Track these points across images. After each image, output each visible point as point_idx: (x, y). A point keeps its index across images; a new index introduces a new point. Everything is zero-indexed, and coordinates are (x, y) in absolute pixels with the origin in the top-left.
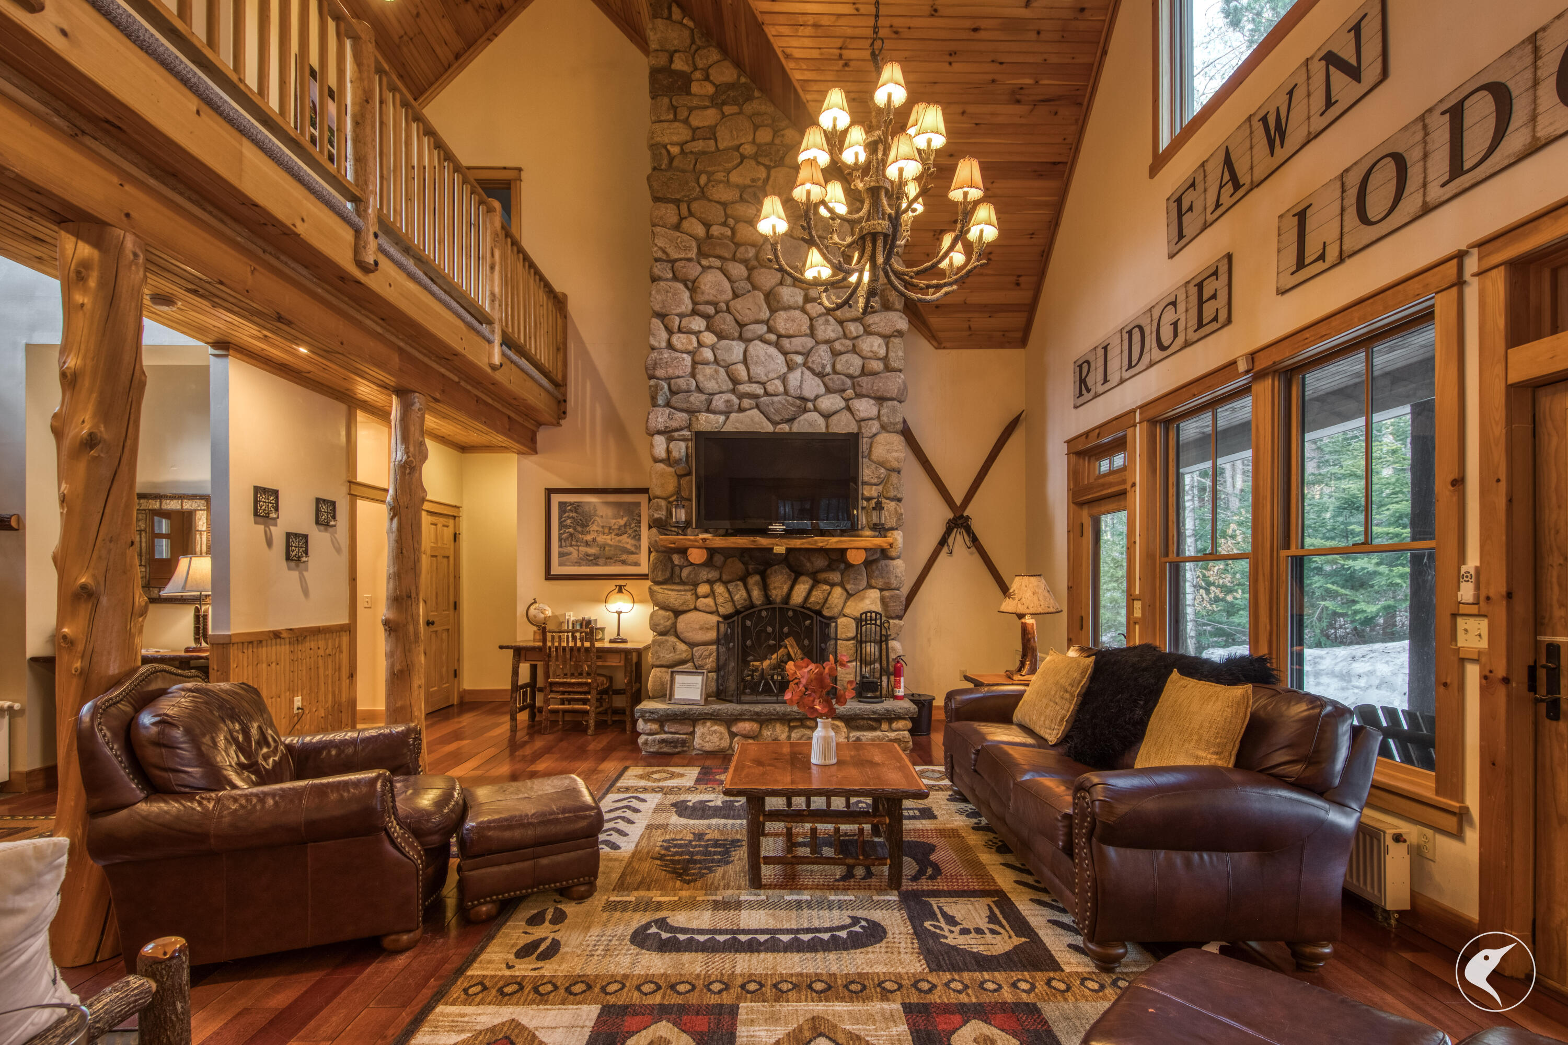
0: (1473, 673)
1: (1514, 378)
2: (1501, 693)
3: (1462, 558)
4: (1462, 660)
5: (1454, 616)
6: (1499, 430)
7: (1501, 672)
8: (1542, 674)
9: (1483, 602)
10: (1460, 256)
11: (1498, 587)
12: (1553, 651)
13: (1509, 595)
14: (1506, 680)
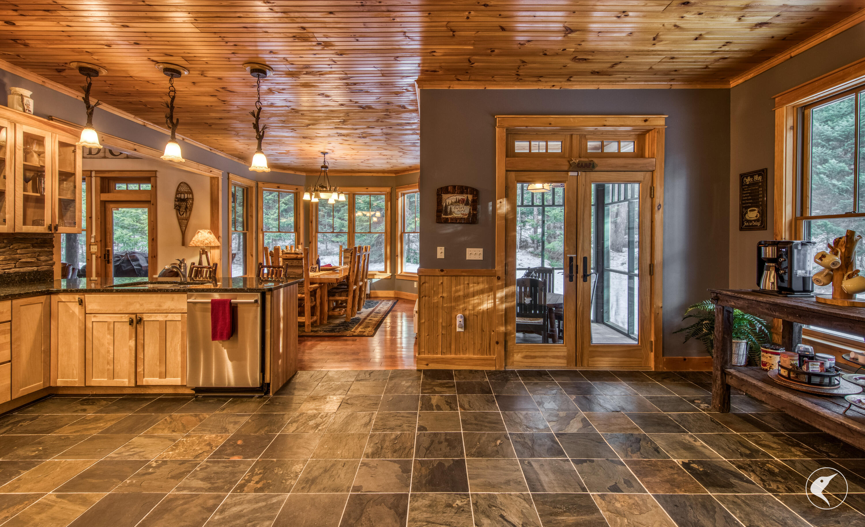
0: (94, 257)
1: (102, 199)
2: (99, 260)
3: (92, 233)
4: (92, 254)
5: (90, 245)
6: (99, 209)
7: (99, 255)
8: (106, 255)
9: (96, 241)
10: (91, 171)
11: (99, 239)
12: (108, 251)
13: (101, 241)
14: (100, 257)
